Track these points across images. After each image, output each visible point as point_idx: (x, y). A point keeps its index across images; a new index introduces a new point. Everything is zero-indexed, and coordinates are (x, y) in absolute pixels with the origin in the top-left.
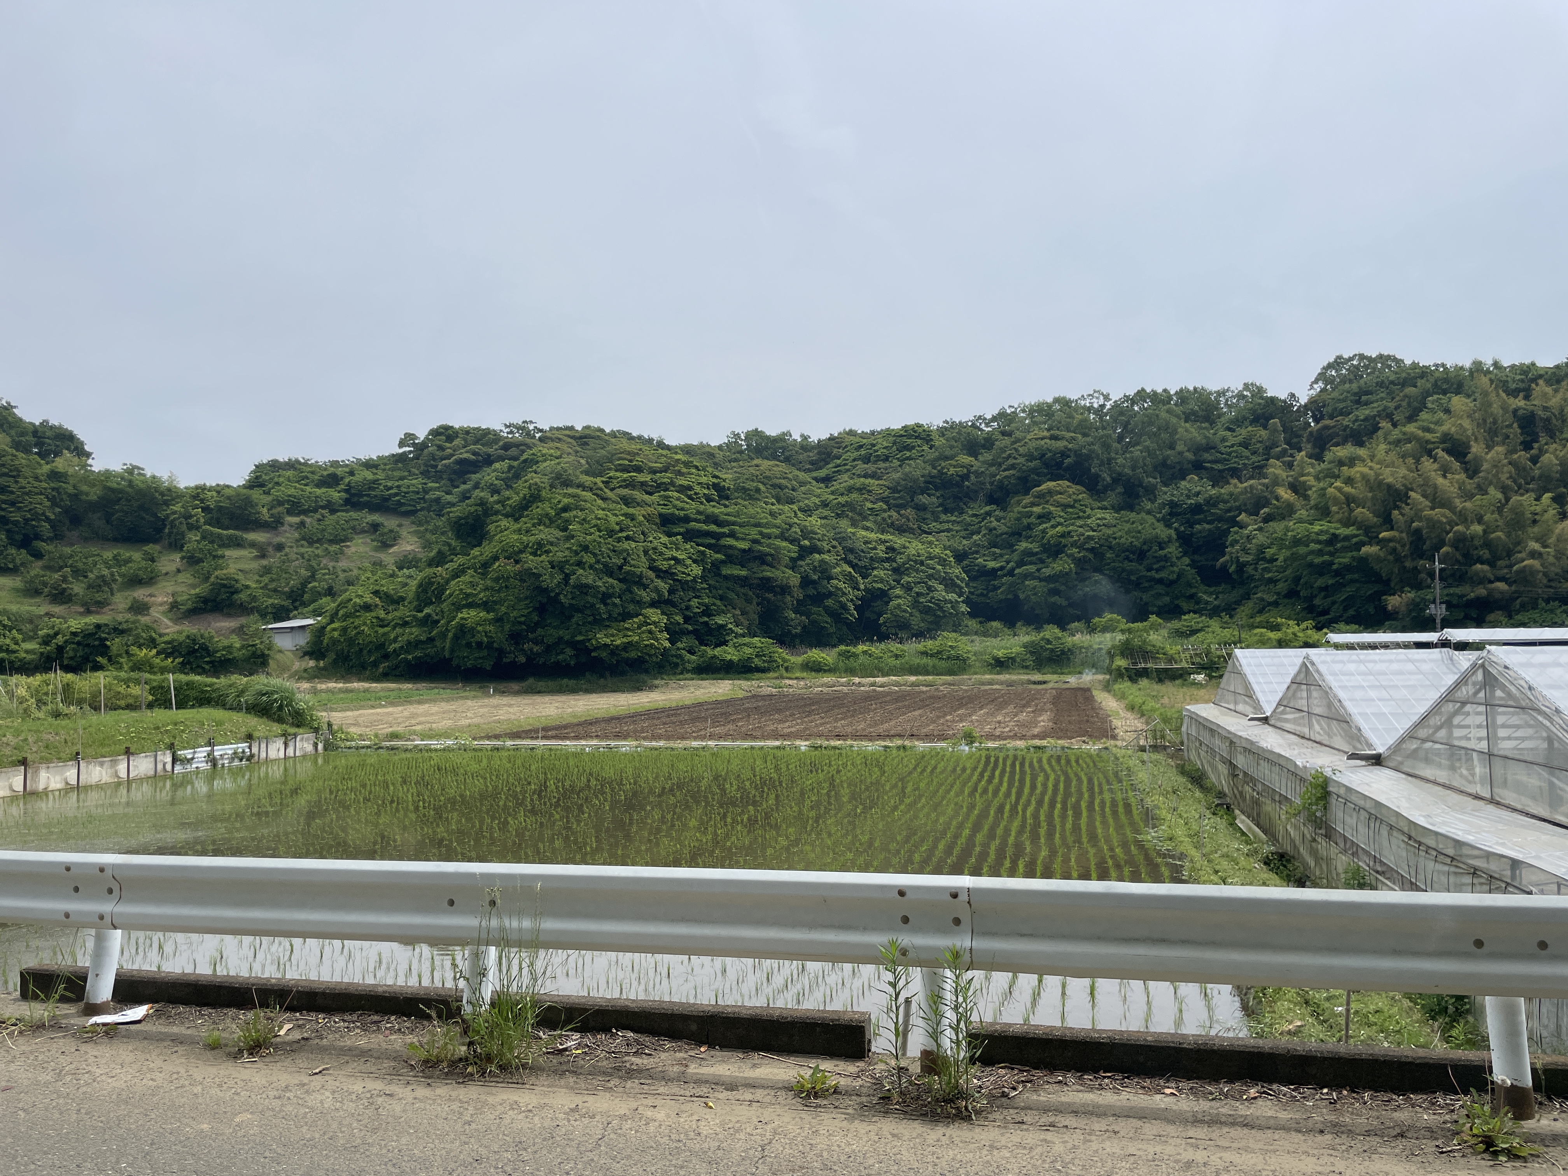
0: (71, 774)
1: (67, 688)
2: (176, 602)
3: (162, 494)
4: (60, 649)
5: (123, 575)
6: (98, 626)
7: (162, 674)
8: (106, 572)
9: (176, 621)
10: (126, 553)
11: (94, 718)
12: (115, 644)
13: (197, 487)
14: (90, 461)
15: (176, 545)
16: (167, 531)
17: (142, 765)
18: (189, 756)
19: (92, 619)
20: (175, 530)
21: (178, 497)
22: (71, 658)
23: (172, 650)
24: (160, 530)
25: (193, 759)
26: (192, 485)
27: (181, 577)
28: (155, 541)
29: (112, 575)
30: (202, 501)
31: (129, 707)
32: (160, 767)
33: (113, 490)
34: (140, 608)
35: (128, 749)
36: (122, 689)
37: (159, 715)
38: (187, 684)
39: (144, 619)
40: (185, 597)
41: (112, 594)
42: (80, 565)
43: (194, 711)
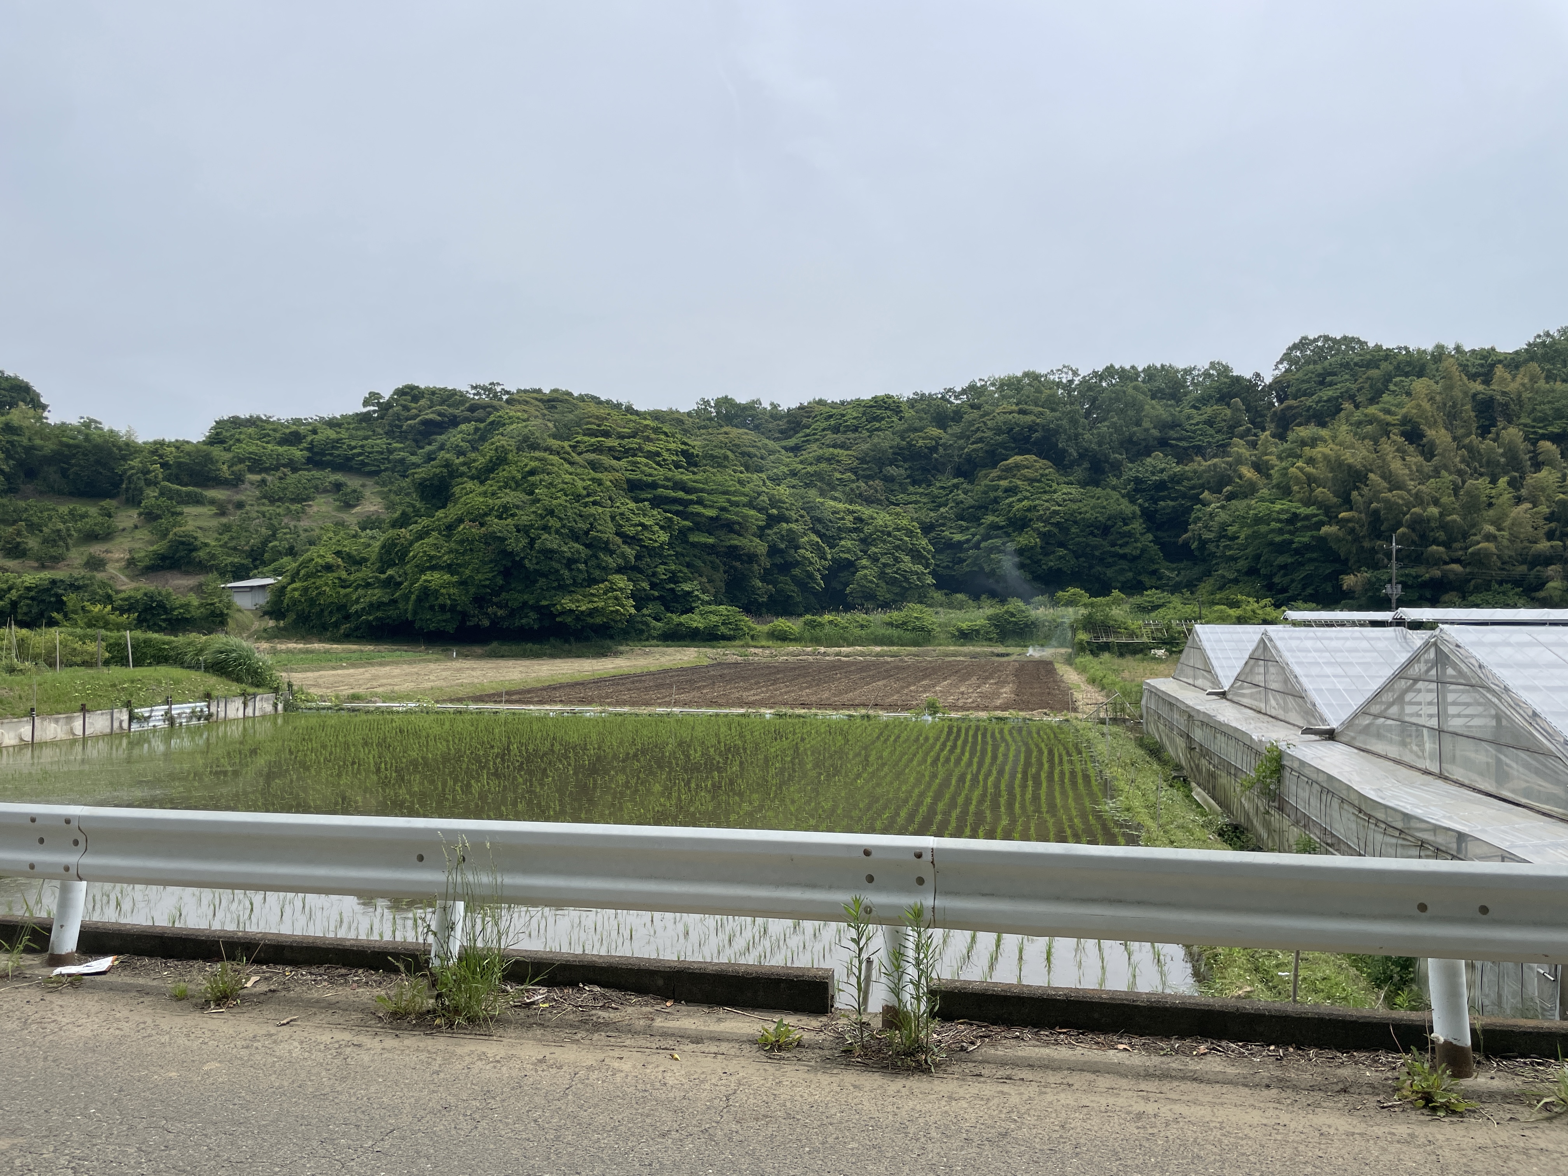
0: (25, 730)
1: (22, 644)
2: (133, 558)
3: (120, 449)
4: (14, 604)
5: (79, 531)
6: (54, 582)
7: (118, 630)
8: (61, 526)
9: (132, 578)
10: (81, 508)
11: (49, 674)
12: (71, 599)
13: (155, 443)
14: (46, 414)
15: (134, 501)
16: (124, 486)
17: (98, 723)
18: (147, 715)
19: (46, 575)
20: (132, 486)
21: (136, 452)
22: (25, 614)
23: (129, 606)
24: (117, 485)
25: (150, 717)
26: (151, 440)
27: (138, 534)
28: (112, 496)
29: (68, 530)
30: (161, 457)
31: (85, 664)
32: (116, 725)
33: (68, 446)
34: (95, 564)
35: (83, 705)
36: (78, 645)
37: (116, 672)
38: (145, 642)
39: (99, 576)
40: (143, 554)
41: (68, 549)
42: (35, 519)
43: (152, 668)
